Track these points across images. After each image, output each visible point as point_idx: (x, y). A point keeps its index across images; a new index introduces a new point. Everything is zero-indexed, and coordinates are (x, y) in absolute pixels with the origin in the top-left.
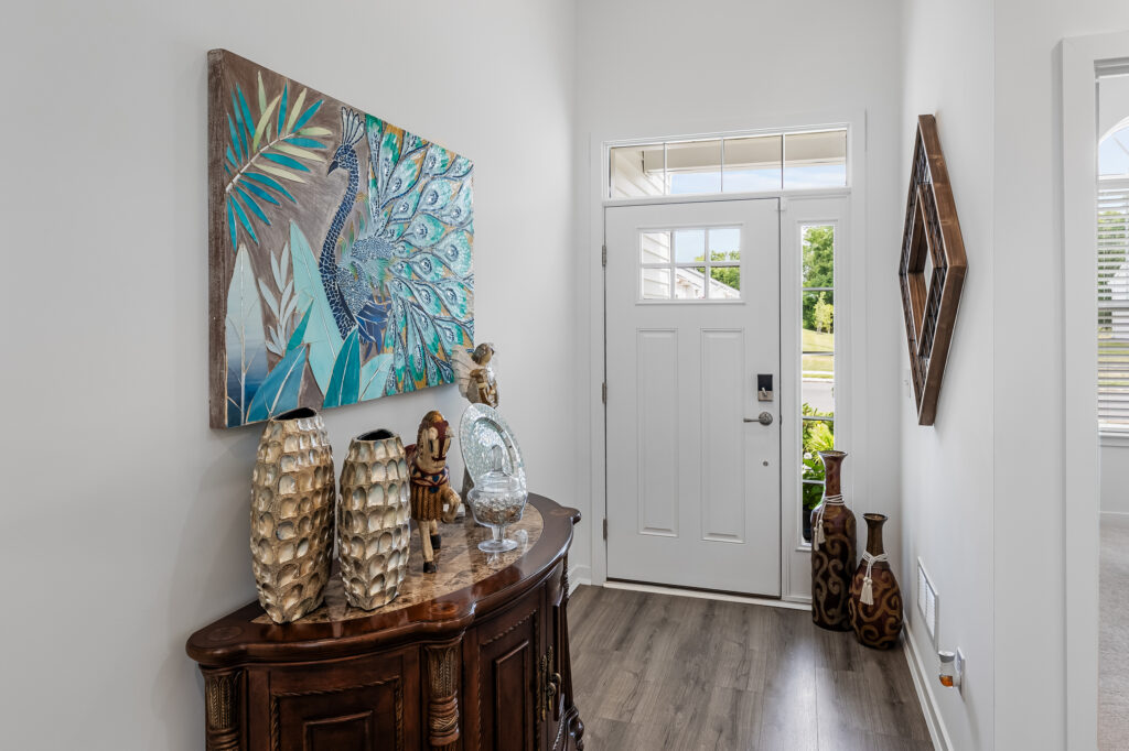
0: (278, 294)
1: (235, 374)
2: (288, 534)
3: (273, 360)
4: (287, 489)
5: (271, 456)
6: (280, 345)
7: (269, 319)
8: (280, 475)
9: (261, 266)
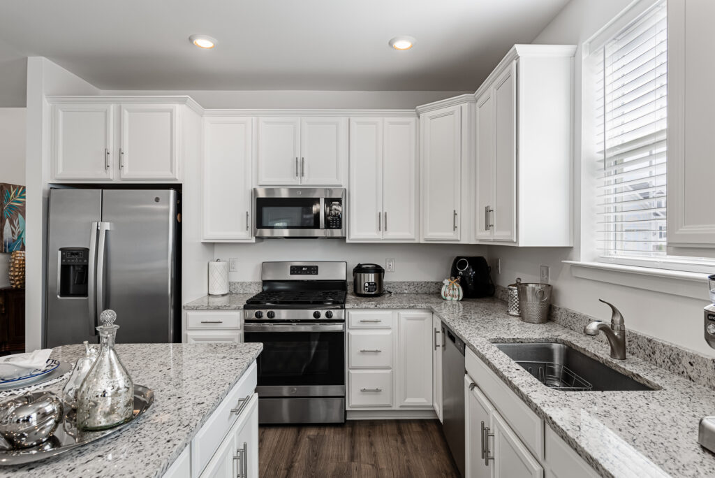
0: (15, 228)
1: (5, 243)
2: (17, 270)
3: (14, 241)
4: (17, 262)
5: (13, 257)
6: (16, 237)
7: (13, 233)
8: (15, 260)
9: (11, 223)
